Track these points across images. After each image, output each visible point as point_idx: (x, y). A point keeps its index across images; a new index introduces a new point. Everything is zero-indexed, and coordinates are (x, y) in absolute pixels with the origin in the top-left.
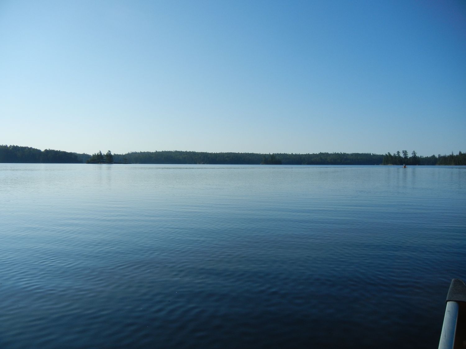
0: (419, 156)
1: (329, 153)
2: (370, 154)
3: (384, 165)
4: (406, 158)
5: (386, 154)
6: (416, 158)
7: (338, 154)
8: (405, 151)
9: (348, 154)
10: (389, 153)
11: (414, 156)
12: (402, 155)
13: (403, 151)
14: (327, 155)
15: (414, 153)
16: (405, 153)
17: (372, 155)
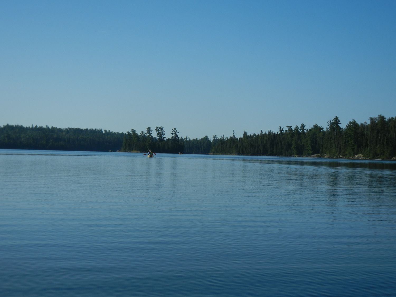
0: (184, 138)
1: (25, 126)
2: (101, 130)
3: (125, 152)
4: (162, 139)
5: (128, 132)
6: (178, 141)
7: (41, 129)
8: (161, 128)
9: (60, 130)
10: (133, 130)
11: (175, 137)
12: (155, 134)
13: (157, 127)
14: (20, 129)
15: (175, 132)
16: (160, 130)
17: (104, 132)
